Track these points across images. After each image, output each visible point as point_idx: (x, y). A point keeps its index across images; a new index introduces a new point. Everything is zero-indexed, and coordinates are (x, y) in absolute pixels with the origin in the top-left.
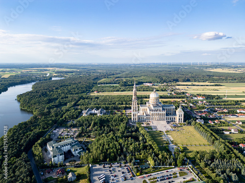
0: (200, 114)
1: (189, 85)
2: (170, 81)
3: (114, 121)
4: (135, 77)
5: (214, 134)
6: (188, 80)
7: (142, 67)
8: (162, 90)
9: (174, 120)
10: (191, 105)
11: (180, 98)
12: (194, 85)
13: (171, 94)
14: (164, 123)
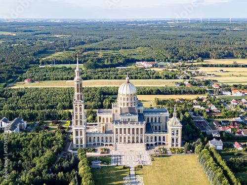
0: (221, 129)
1: (227, 66)
2: (193, 58)
3: (33, 146)
4: (124, 48)
5: (230, 173)
6: (230, 56)
7: (147, 27)
8: (167, 77)
9: (162, 141)
10: (213, 108)
11: (196, 93)
12: (236, 66)
13: (182, 84)
14: (140, 148)
